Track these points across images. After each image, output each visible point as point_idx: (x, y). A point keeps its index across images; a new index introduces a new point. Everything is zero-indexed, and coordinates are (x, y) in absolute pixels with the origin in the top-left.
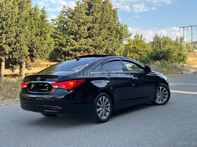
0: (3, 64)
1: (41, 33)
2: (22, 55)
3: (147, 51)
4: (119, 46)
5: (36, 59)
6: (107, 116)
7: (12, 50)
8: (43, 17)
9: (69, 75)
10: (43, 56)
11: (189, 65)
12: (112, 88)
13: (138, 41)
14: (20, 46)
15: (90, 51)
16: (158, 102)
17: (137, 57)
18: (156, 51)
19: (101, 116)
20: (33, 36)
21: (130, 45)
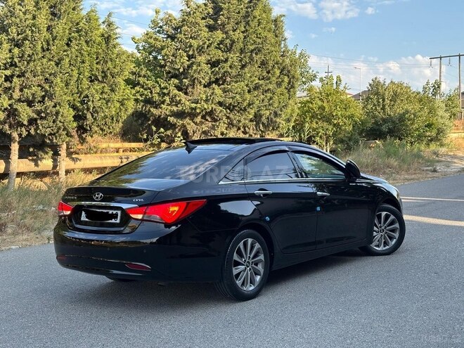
0: (15, 147)
1: (103, 75)
2: (59, 129)
3: (351, 117)
4: (285, 105)
5: (92, 136)
6: (256, 285)
7: (35, 116)
8: (108, 38)
9: (168, 190)
10: (109, 128)
11: (451, 151)
12: (268, 219)
13: (332, 92)
14: (55, 106)
15: (218, 116)
16: (377, 249)
17: (327, 129)
18: (374, 117)
19: (243, 284)
20: (86, 82)
21: (312, 103)
